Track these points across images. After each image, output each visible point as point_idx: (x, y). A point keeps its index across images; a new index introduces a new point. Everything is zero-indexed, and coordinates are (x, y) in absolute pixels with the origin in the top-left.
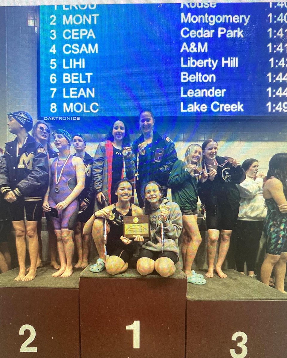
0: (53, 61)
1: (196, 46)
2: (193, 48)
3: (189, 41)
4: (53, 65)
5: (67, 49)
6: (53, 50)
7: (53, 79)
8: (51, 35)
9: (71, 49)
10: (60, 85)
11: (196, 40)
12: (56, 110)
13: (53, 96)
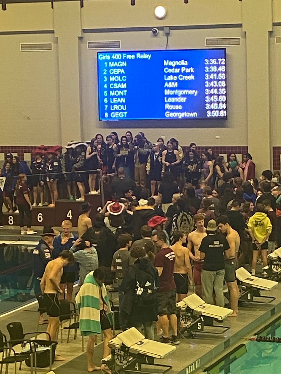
0: (105, 92)
1: (172, 84)
2: (170, 85)
3: (168, 81)
4: (106, 94)
5: (112, 86)
6: (105, 86)
7: (106, 100)
8: (104, 79)
9: (114, 86)
10: (109, 104)
11: (172, 81)
12: (107, 116)
13: (106, 109)
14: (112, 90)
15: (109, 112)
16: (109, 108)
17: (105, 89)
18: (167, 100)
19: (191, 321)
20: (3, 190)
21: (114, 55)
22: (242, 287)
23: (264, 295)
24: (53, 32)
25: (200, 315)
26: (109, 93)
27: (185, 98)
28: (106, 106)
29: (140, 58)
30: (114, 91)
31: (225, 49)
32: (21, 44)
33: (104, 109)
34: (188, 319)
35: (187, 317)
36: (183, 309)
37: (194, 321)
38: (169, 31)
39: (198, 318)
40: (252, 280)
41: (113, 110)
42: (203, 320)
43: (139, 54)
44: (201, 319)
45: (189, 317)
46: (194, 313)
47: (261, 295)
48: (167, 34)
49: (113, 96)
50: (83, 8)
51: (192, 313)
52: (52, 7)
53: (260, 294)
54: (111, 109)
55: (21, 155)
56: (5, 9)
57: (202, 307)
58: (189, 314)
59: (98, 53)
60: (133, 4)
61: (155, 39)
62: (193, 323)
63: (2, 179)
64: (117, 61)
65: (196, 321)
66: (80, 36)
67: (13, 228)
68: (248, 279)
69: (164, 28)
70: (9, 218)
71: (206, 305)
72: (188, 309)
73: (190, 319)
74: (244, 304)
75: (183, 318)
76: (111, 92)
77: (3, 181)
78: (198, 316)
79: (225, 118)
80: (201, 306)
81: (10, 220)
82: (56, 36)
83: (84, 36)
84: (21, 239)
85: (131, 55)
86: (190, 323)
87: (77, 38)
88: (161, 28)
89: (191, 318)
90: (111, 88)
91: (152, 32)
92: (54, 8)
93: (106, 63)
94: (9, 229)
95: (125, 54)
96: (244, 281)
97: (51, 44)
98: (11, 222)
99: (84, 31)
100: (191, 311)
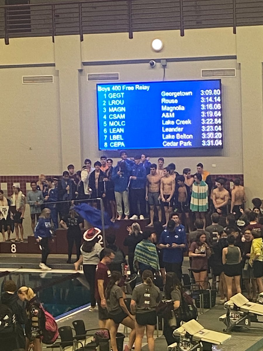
0: (105, 123)
4: (105, 125)
6: (105, 117)
7: (105, 131)
8: (104, 110)
10: (108, 134)
12: (107, 146)
13: (105, 139)
14: (112, 121)
15: (109, 142)
16: (108, 138)
17: (104, 120)
18: (165, 130)
19: (190, 346)
20: (7, 218)
21: (114, 86)
22: (240, 313)
23: (261, 320)
24: (54, 65)
25: (199, 340)
26: (108, 123)
27: (182, 128)
28: (106, 136)
29: (139, 89)
30: (113, 122)
31: (220, 80)
32: (24, 77)
33: (104, 139)
34: (187, 344)
35: (187, 343)
36: (183, 335)
37: (193, 346)
38: (166, 63)
39: (197, 344)
40: (249, 306)
41: (112, 140)
42: (202, 346)
43: (138, 86)
44: (200, 344)
45: (189, 342)
46: (193, 338)
47: (259, 321)
48: (164, 66)
49: (112, 126)
50: (82, 42)
51: (191, 339)
52: (53, 42)
53: (257, 320)
54: (111, 139)
55: (23, 184)
56: (8, 44)
57: (201, 333)
58: (189, 340)
59: (97, 85)
60: (131, 37)
61: (152, 70)
62: (192, 349)
63: (6, 208)
64: (116, 92)
65: (195, 347)
66: (80, 69)
67: (15, 256)
68: (245, 305)
69: (161, 60)
70: (12, 246)
71: (205, 330)
72: (188, 335)
73: (189, 345)
74: (242, 330)
75: (182, 344)
76: (110, 122)
77: (6, 210)
78: (197, 342)
79: (221, 147)
80: (200, 331)
81: (13, 248)
82: (56, 69)
83: (84, 69)
84: (23, 267)
85: (131, 86)
86: (190, 348)
87: (78, 71)
88: (158, 61)
89: (190, 343)
90: (111, 118)
91: (149, 64)
92: (55, 42)
93: (105, 95)
94: (12, 256)
95: (125, 86)
96: (241, 307)
97: (52, 77)
98: (14, 250)
99: (84, 64)
100: (191, 337)
